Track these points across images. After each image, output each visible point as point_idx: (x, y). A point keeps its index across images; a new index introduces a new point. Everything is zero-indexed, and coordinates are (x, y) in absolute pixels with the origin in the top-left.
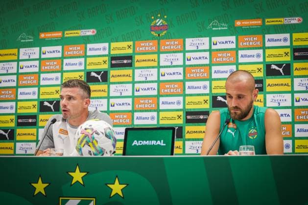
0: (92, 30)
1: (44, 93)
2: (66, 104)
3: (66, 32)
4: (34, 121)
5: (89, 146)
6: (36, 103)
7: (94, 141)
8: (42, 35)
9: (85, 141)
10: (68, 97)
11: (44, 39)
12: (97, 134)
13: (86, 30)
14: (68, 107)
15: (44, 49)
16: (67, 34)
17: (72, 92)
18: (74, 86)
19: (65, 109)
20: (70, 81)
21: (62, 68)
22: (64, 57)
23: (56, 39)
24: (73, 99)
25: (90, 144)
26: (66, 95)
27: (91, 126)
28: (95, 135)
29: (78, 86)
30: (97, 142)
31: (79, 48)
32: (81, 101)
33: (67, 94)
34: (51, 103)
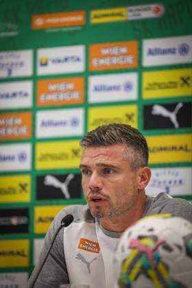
0: (153, 6)
1: (45, 157)
2: (99, 185)
3: (94, 13)
4: (23, 221)
5: (149, 277)
6: (27, 180)
7: (161, 267)
8: (39, 22)
9: (138, 265)
10: (103, 167)
11: (41, 31)
12: (167, 248)
13: (139, 7)
14: (104, 191)
15: (43, 53)
16: (96, 17)
17: (109, 155)
18: (112, 141)
19: (99, 196)
20: (102, 130)
21: (86, 97)
22: (89, 72)
23: (72, 29)
24: (115, 172)
25: (151, 273)
26: (98, 165)
27: (151, 230)
28: (162, 252)
29: (121, 142)
30: (167, 267)
31: (124, 50)
32: (132, 174)
33: (98, 161)
34: (61, 177)
